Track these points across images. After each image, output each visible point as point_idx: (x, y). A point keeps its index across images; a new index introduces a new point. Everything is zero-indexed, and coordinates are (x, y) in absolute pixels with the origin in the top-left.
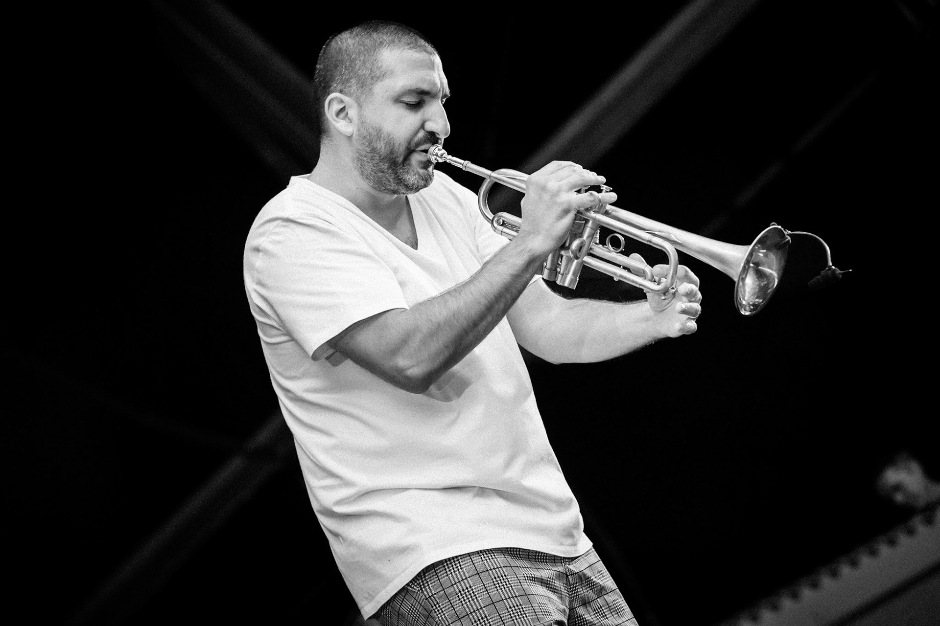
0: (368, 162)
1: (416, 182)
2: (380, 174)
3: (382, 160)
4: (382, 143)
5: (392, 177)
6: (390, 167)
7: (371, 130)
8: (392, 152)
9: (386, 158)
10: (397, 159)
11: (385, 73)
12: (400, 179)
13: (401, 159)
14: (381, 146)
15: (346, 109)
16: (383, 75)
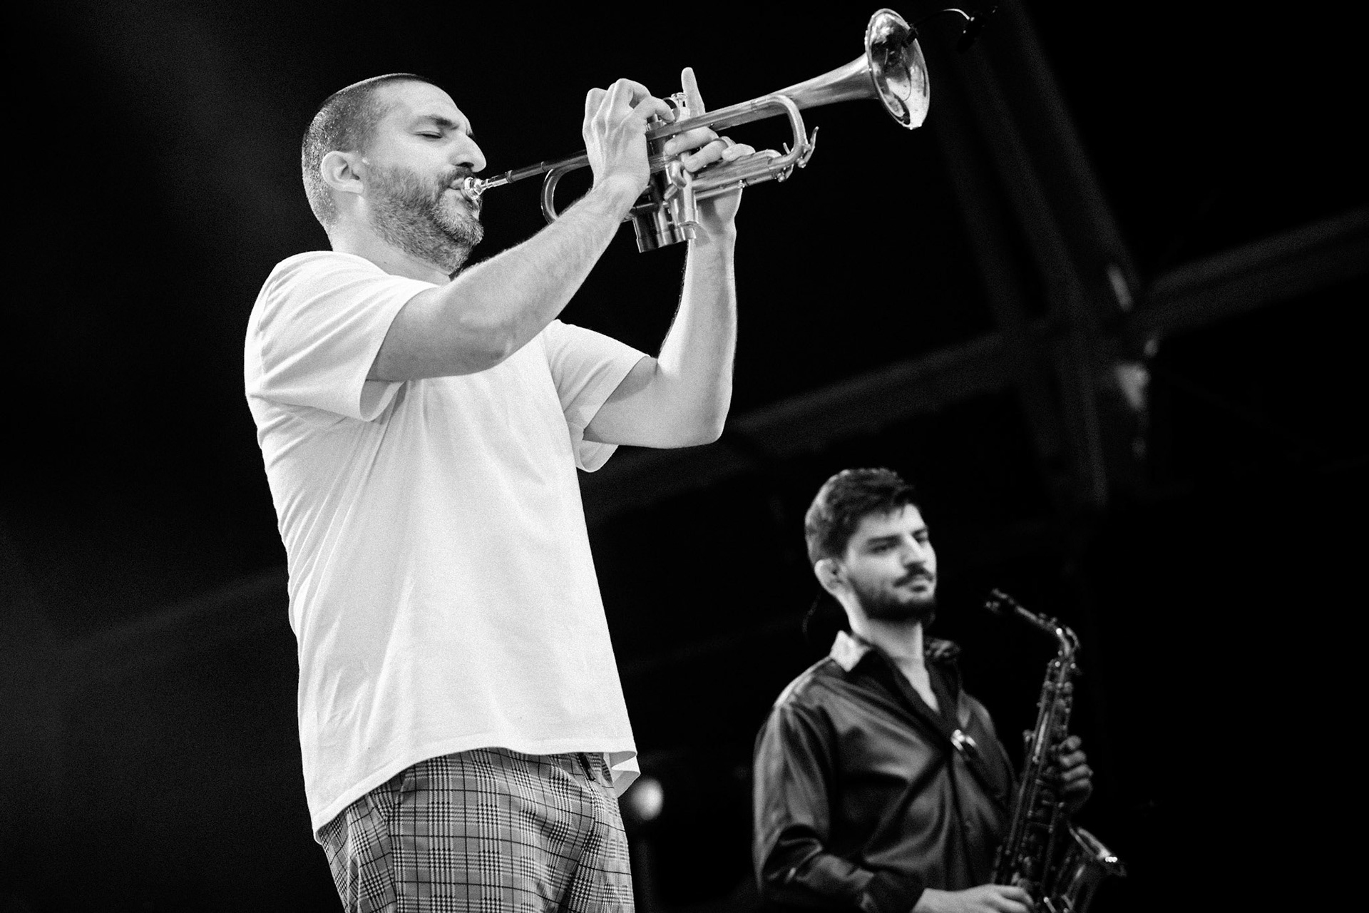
0: (391, 217)
1: (460, 227)
2: (410, 229)
3: (408, 207)
4: (402, 185)
5: (428, 225)
6: (420, 214)
7: (385, 174)
8: (418, 191)
9: (412, 201)
10: (428, 199)
11: (388, 107)
12: (439, 226)
13: (433, 198)
14: (401, 187)
15: (350, 167)
16: (386, 111)
